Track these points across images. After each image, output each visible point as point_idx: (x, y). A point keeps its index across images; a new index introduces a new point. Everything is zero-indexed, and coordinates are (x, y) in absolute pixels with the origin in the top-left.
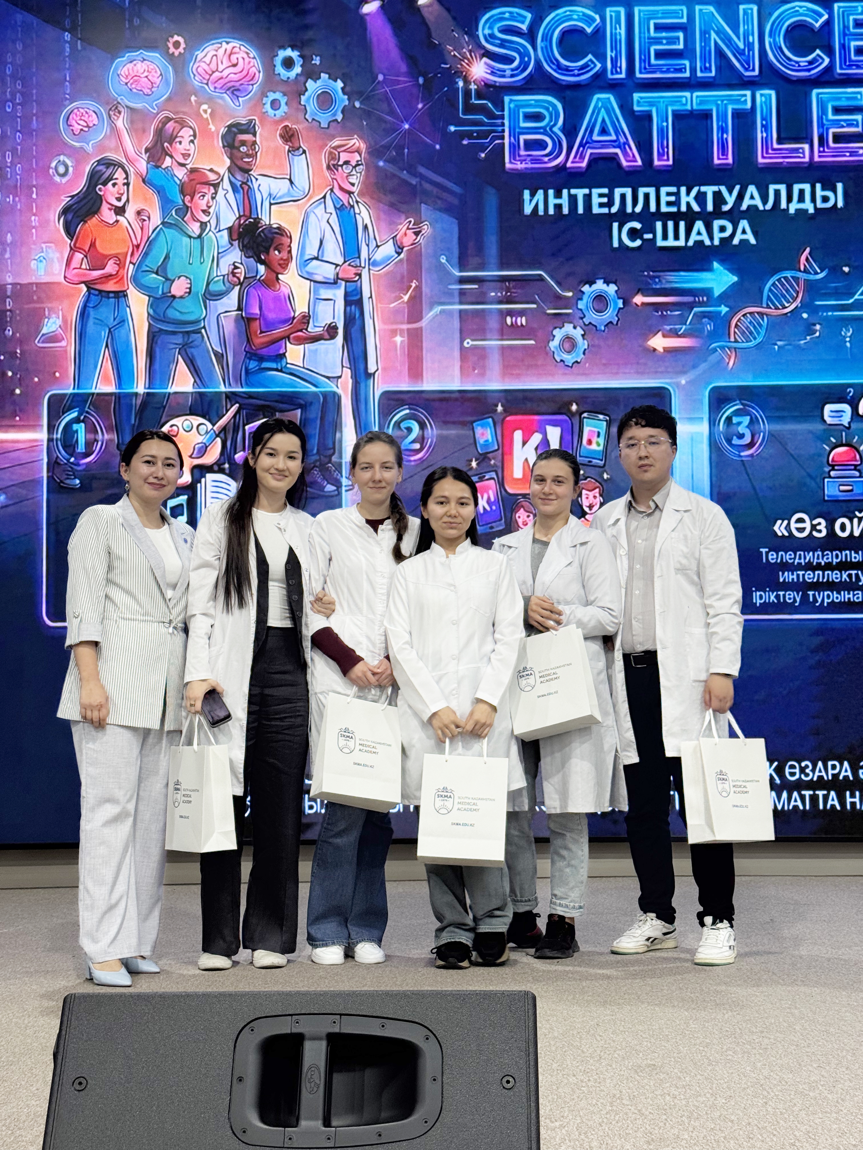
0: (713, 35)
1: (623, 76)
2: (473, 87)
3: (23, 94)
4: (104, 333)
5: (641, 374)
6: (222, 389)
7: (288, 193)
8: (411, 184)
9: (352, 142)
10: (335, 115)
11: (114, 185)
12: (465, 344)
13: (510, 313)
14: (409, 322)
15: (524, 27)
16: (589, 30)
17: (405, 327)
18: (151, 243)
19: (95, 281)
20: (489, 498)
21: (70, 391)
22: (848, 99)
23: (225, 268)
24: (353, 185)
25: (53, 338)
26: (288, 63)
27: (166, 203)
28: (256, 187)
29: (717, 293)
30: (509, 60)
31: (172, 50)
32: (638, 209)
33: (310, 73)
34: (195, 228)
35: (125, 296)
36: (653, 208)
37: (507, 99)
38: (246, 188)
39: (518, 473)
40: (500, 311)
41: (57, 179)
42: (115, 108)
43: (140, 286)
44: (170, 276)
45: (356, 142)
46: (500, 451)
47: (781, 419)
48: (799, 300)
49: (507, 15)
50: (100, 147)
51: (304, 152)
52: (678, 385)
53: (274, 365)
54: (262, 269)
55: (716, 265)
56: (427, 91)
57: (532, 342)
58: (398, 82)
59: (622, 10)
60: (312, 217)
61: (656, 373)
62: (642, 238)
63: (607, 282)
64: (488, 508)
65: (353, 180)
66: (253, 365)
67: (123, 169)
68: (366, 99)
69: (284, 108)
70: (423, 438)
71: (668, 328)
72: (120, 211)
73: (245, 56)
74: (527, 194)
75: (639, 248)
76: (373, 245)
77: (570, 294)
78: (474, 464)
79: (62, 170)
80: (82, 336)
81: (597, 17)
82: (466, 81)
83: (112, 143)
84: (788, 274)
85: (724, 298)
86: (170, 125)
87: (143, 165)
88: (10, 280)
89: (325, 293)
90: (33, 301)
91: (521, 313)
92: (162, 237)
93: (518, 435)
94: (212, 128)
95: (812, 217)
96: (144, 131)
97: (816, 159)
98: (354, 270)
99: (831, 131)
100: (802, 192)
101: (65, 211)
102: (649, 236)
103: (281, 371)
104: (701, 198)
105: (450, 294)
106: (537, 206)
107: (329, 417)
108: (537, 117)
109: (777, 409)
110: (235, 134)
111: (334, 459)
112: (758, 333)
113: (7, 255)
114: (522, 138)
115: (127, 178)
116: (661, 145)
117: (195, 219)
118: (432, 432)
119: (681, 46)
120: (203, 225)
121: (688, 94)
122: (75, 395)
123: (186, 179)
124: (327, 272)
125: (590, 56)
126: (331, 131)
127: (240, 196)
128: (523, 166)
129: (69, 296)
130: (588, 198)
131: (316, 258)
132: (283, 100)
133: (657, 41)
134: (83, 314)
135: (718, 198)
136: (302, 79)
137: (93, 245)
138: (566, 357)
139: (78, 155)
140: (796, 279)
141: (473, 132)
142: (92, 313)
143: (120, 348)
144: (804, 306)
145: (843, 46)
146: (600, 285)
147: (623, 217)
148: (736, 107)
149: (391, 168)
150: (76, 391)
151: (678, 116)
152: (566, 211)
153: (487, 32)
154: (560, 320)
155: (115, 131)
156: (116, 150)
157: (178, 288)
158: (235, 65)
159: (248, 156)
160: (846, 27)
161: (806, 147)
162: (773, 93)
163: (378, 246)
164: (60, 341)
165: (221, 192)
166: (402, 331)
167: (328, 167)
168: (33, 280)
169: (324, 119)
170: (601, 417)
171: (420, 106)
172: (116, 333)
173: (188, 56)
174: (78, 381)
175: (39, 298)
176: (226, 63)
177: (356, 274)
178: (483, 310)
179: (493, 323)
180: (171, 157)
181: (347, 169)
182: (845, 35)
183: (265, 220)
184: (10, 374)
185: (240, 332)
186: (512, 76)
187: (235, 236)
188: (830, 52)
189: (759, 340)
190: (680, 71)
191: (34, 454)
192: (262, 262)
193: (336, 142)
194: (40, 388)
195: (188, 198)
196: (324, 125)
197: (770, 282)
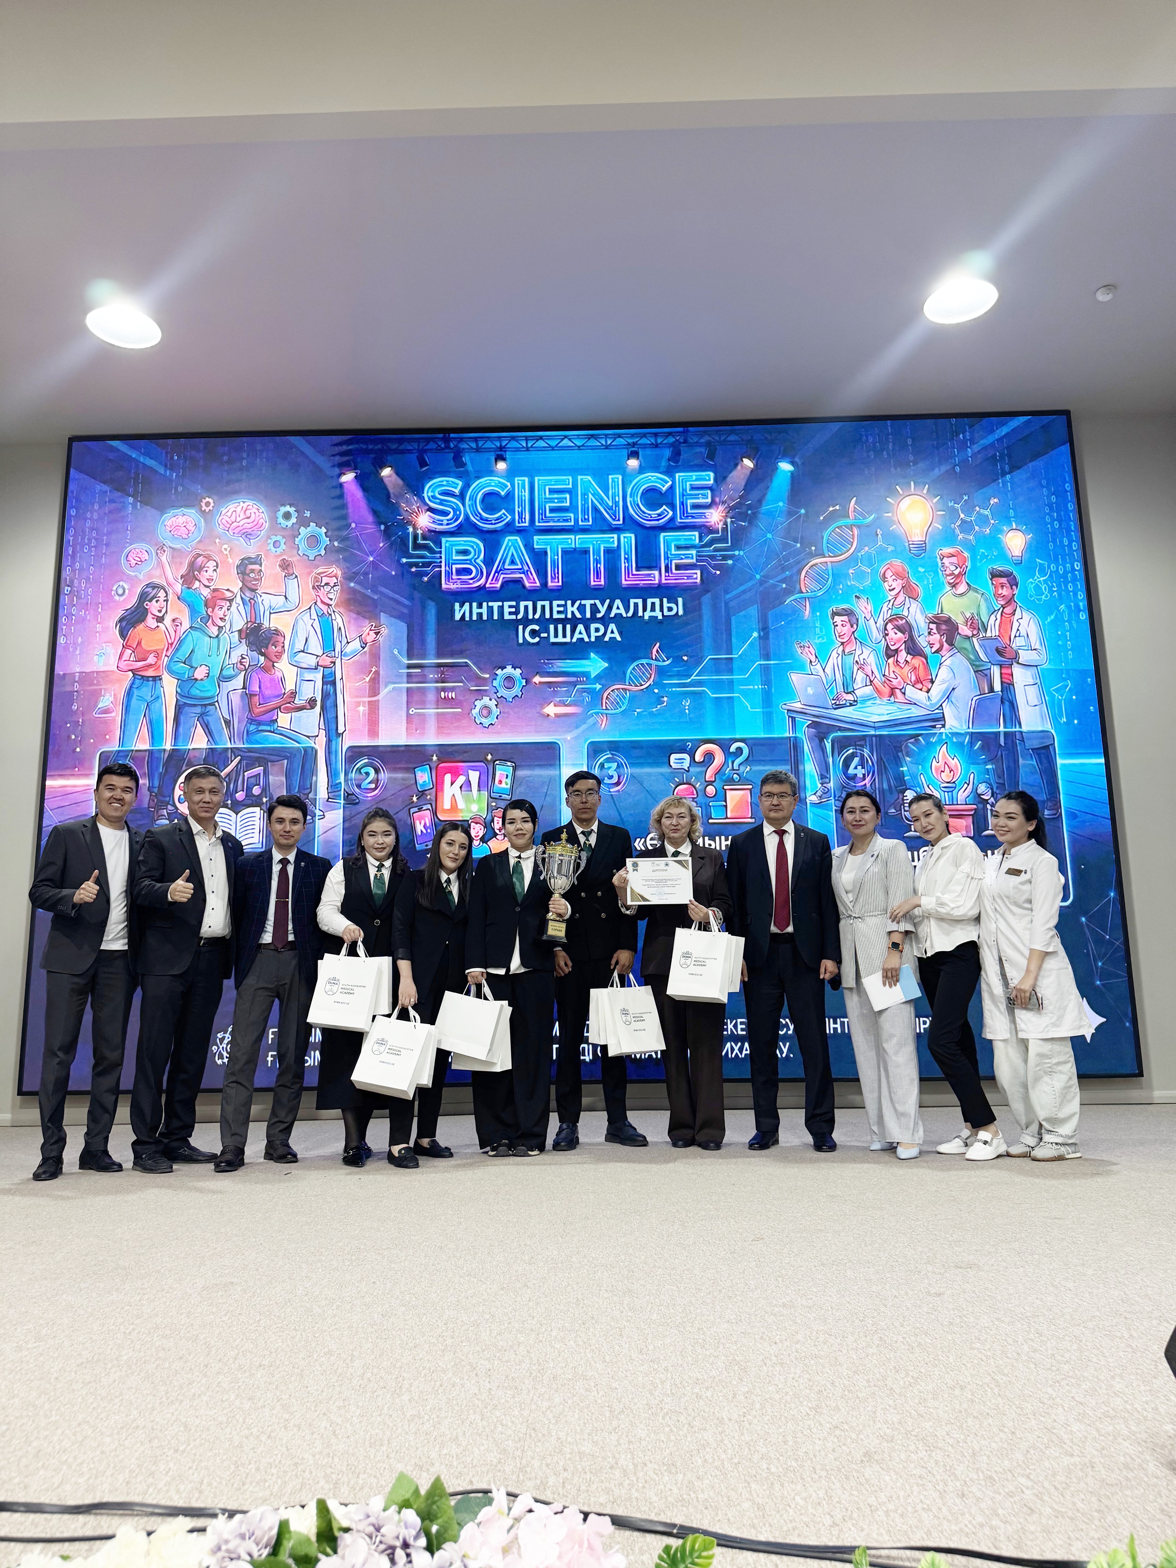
0: (590, 496)
1: (527, 524)
2: (419, 532)
3: (96, 539)
4: (143, 706)
5: (538, 732)
6: (229, 745)
7: (284, 605)
8: (373, 599)
9: (331, 570)
10: (319, 551)
11: (157, 601)
12: (410, 712)
13: (444, 689)
14: (369, 697)
15: (457, 491)
16: (503, 493)
17: (367, 699)
18: (181, 642)
19: (138, 670)
20: (425, 824)
21: (117, 748)
22: (685, 539)
23: (235, 658)
24: (331, 599)
25: (107, 711)
26: (287, 516)
27: (193, 611)
28: (260, 602)
29: (593, 676)
30: (446, 514)
31: (204, 508)
32: (537, 616)
33: (303, 522)
34: (214, 631)
35: (161, 679)
36: (548, 616)
37: (444, 540)
38: (253, 602)
39: (447, 805)
40: (437, 688)
41: (117, 598)
42: (161, 548)
43: (171, 672)
44: (194, 665)
45: (336, 570)
46: (434, 790)
47: (641, 765)
48: (652, 679)
49: (445, 483)
50: (149, 575)
51: (296, 577)
52: (565, 740)
53: (268, 728)
54: (262, 659)
55: (592, 655)
56: (387, 534)
57: (460, 710)
58: (366, 529)
59: (526, 479)
60: (300, 622)
61: (548, 732)
62: (539, 637)
63: (514, 668)
64: (425, 831)
65: (331, 596)
66: (252, 728)
67: (165, 590)
68: (342, 540)
69: (283, 546)
70: (378, 780)
71: (558, 699)
72: (160, 620)
73: (256, 511)
74: (457, 605)
75: (538, 643)
76: (344, 641)
77: (488, 676)
78: (415, 799)
79: (120, 591)
80: (127, 709)
81: (509, 484)
82: (415, 528)
83: (158, 572)
84: (644, 661)
85: (598, 678)
86: (200, 559)
87: (178, 587)
88: (78, 670)
89: (308, 676)
90: (92, 684)
91: (452, 689)
92: (189, 638)
93: (448, 778)
94: (230, 561)
95: (661, 622)
96: (181, 563)
97: (664, 581)
98: (330, 660)
99: (674, 562)
100: (653, 604)
101: (121, 620)
102: (544, 635)
103: (273, 732)
104: (582, 608)
105: (400, 676)
106: (464, 613)
107: (307, 766)
108: (465, 552)
109: (637, 757)
110: (247, 565)
111: (311, 796)
112: (623, 704)
113: (78, 652)
114: (454, 567)
115: (166, 596)
116: (553, 571)
117: (214, 624)
118: (384, 776)
119: (568, 504)
120: (220, 628)
121: (572, 537)
122: (119, 751)
123: (209, 596)
124: (312, 661)
125: (503, 511)
126: (316, 562)
127: (248, 608)
128: (455, 586)
129: (119, 681)
130: (501, 608)
131: (303, 651)
132: (283, 541)
133: (551, 500)
134: (129, 693)
135: (594, 609)
136: (297, 526)
137: (139, 643)
138: (483, 720)
139: (132, 580)
140: (650, 665)
141: (419, 563)
142: (136, 692)
143: (154, 717)
144: (656, 684)
145: (682, 503)
146: (509, 670)
147: (526, 622)
148: (607, 545)
149: (358, 587)
150: (120, 749)
151: (565, 552)
152: (485, 617)
153: (430, 494)
154: (481, 694)
155: (160, 564)
156: (160, 577)
157: (200, 673)
158: (248, 518)
159: (256, 580)
160: (684, 490)
161: (656, 573)
162: (633, 536)
163: (348, 643)
164: (111, 712)
165: (234, 605)
166: (364, 702)
167: (314, 587)
168: (95, 669)
169: (312, 554)
170: (509, 764)
171: (381, 545)
172: (152, 707)
173: (215, 511)
174: (122, 741)
175: (98, 682)
176: (242, 516)
177: (332, 662)
178: (424, 688)
179: (431, 697)
180: (200, 581)
181: (327, 588)
182: (683, 495)
183: (266, 624)
184: (73, 737)
185: (244, 704)
186: (448, 524)
187: (243, 636)
188: (673, 507)
189: (623, 708)
190: (567, 521)
191: (86, 795)
192: (262, 654)
193: (320, 570)
194: (95, 747)
195: (210, 610)
196: (312, 558)
197: (632, 667)
